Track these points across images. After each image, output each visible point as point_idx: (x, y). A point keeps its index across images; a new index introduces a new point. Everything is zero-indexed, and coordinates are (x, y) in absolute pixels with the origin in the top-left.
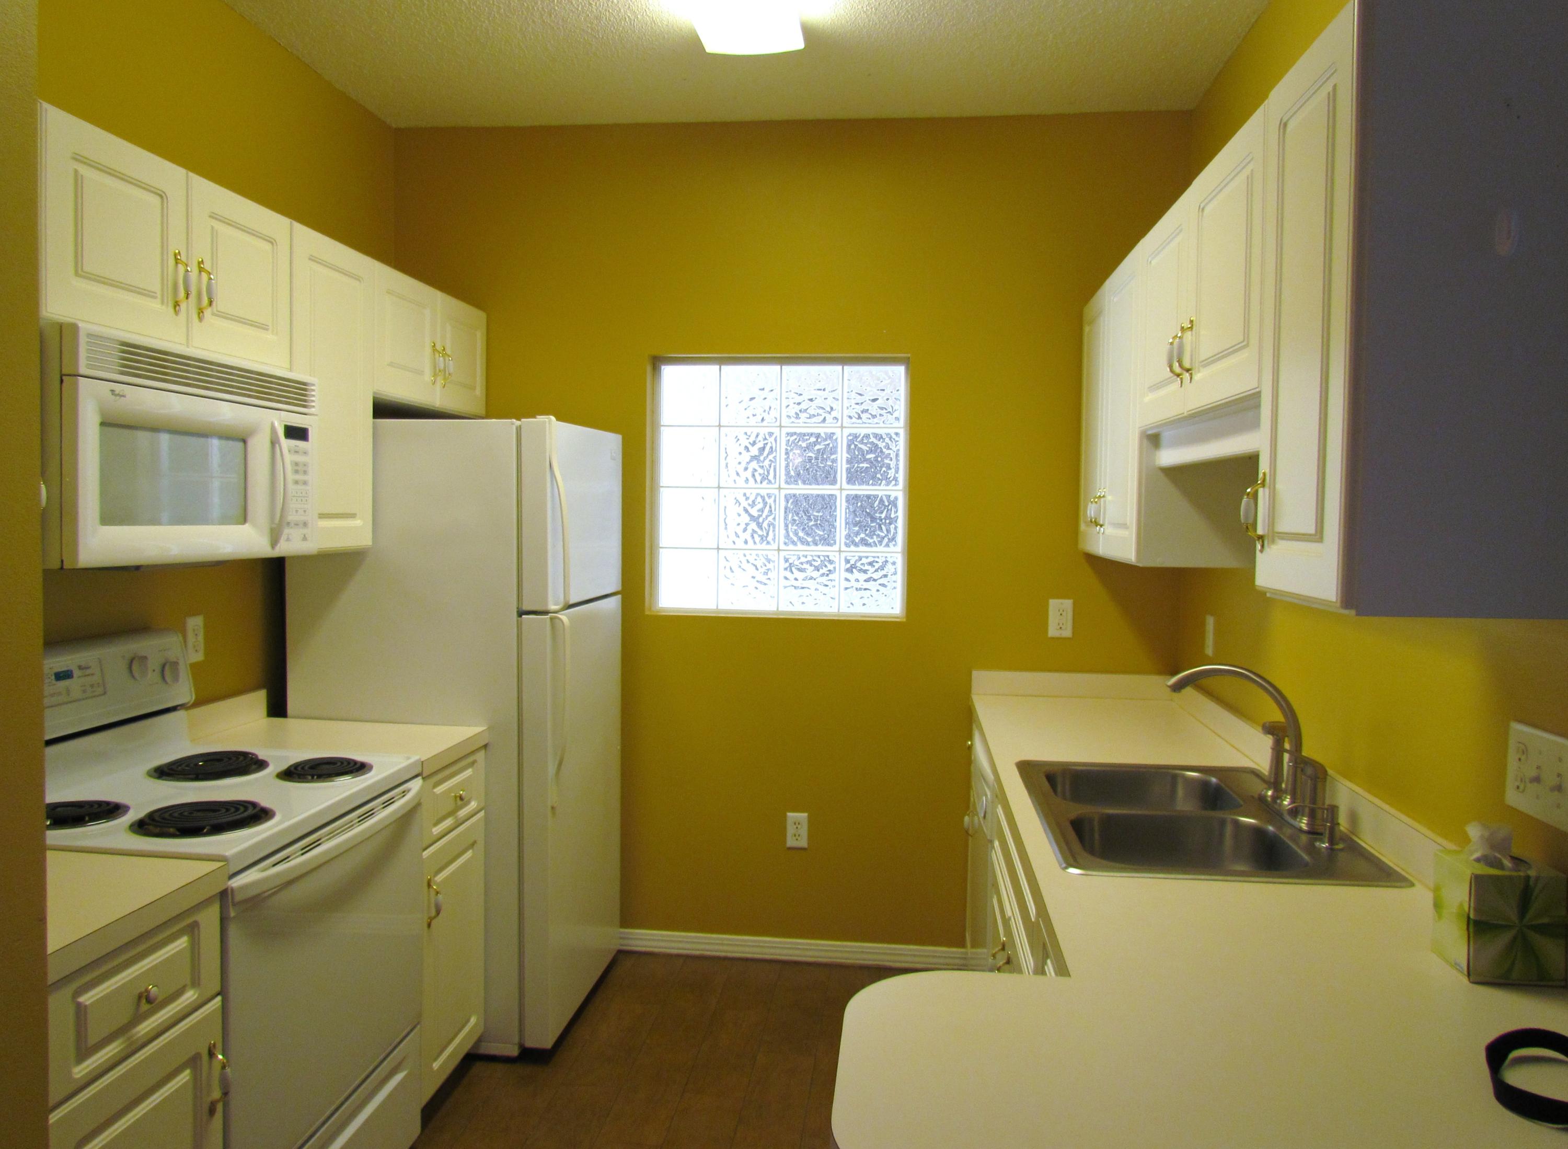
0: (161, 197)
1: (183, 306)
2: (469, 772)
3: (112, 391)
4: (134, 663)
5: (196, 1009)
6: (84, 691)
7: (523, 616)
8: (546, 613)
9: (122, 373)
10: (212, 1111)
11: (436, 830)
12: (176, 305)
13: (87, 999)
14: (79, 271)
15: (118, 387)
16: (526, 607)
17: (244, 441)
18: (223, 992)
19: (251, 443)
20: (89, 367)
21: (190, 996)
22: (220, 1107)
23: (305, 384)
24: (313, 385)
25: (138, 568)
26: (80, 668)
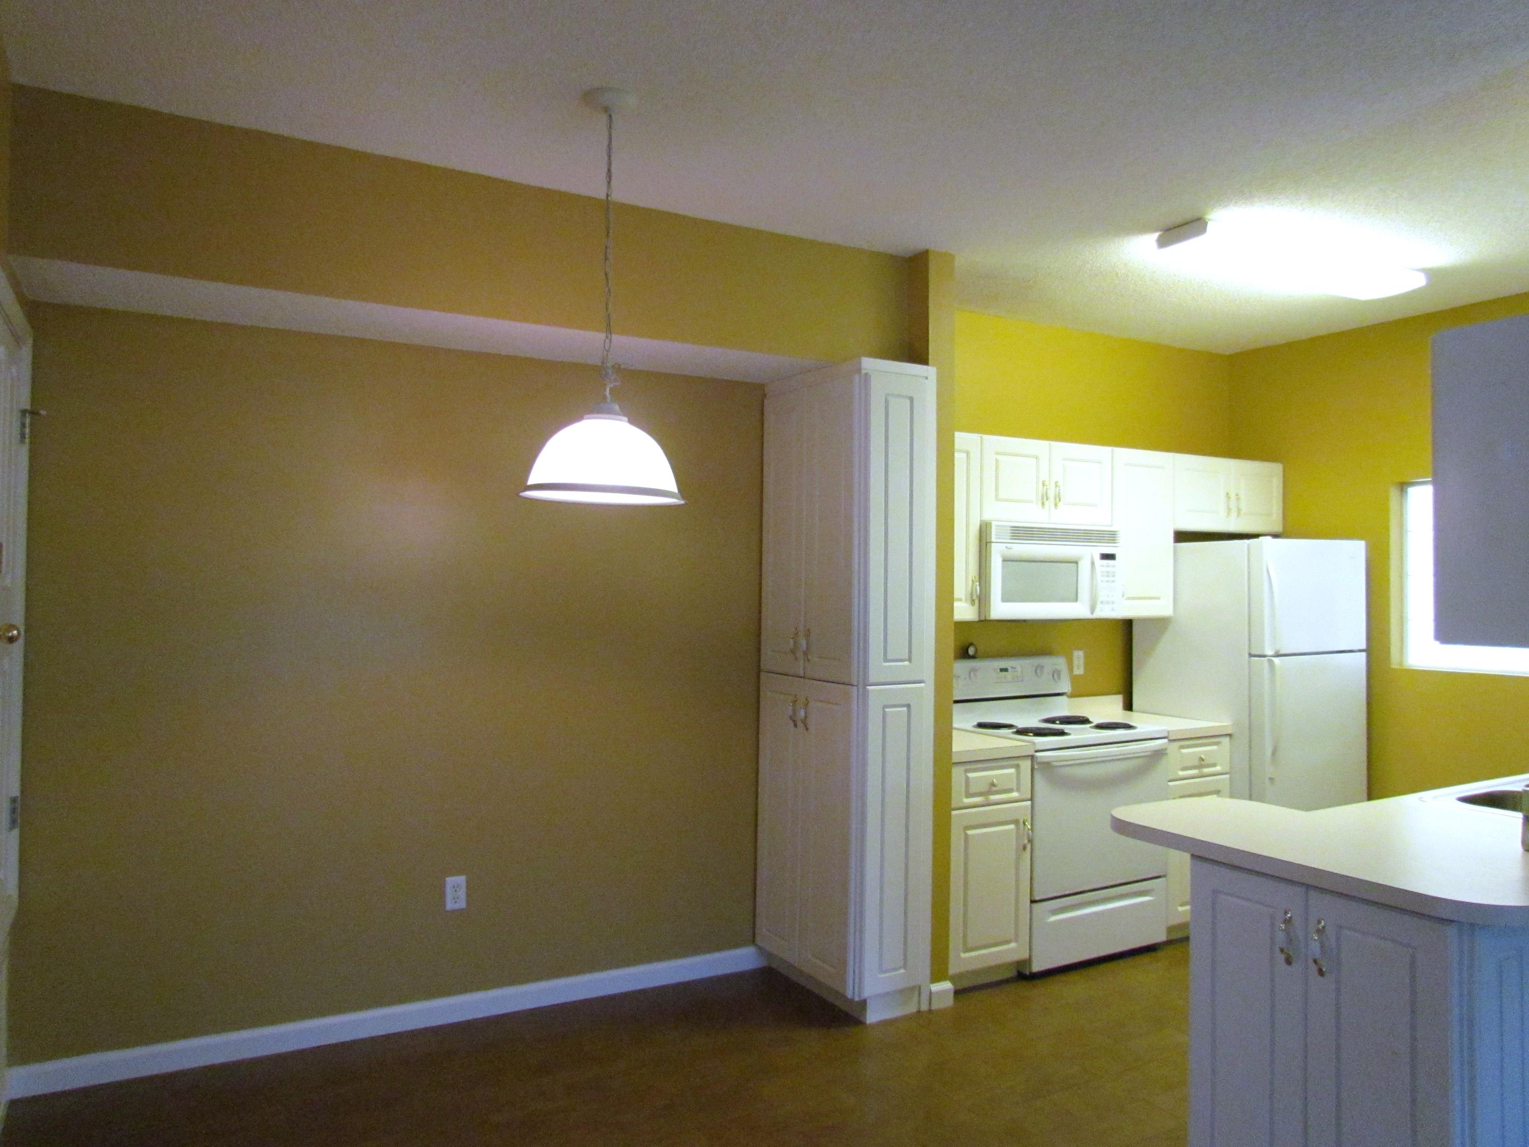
0: (1036, 458)
1: (1047, 503)
2: (1215, 747)
3: (1007, 547)
4: (1039, 669)
5: (1016, 801)
6: (1013, 679)
7: (1252, 658)
8: (1264, 656)
9: (1011, 539)
10: (1025, 848)
11: (1182, 773)
12: (1043, 504)
13: (971, 775)
14: (997, 499)
15: (1009, 545)
16: (1253, 652)
17: (1076, 563)
18: (1032, 799)
19: (1080, 564)
20: (996, 538)
21: (1015, 795)
22: (1029, 847)
23: (1115, 532)
24: (1118, 531)
25: (1025, 621)
26: (1012, 667)
